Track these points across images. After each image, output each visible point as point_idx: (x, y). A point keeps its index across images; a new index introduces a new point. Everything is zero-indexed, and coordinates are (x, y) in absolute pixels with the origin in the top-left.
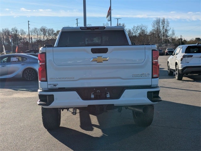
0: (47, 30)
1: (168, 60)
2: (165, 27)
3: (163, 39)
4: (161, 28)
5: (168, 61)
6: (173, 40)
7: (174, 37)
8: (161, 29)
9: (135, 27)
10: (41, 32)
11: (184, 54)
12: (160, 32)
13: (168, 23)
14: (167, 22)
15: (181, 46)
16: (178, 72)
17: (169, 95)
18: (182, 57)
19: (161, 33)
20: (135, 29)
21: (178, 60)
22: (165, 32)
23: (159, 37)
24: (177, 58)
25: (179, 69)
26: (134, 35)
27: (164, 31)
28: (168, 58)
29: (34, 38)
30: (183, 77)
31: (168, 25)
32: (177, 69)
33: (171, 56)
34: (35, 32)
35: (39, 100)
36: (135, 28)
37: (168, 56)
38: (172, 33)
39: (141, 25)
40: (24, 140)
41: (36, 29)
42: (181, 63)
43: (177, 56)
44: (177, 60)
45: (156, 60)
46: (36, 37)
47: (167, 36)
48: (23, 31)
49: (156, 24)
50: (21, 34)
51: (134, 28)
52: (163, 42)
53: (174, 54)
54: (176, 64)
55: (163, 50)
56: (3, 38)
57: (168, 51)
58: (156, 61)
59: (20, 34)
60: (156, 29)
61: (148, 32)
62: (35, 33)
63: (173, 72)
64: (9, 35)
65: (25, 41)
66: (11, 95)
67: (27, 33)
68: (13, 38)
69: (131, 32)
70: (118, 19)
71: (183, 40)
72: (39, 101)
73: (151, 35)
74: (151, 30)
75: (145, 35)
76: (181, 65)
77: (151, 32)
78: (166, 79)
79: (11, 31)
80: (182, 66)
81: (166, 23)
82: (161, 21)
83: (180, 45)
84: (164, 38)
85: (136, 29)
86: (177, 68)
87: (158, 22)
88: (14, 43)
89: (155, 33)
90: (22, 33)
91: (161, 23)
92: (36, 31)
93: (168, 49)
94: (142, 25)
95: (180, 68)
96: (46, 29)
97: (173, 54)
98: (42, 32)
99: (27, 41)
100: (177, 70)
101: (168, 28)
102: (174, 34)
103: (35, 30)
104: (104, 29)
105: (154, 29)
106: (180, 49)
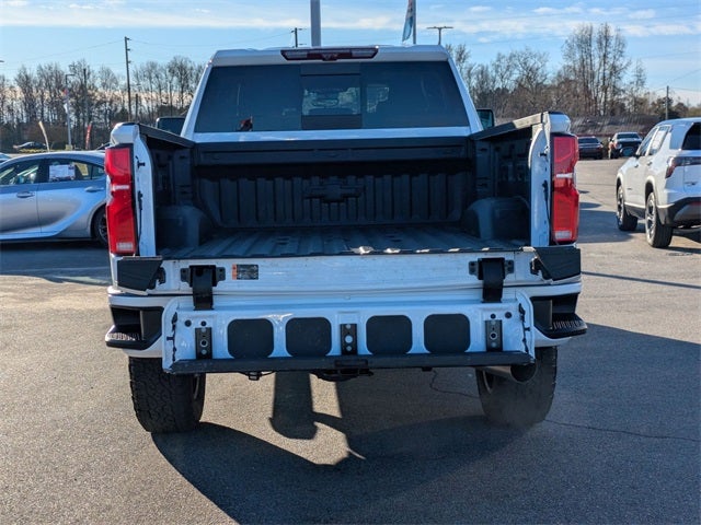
0: (192, 69)
1: (620, 175)
2: (610, 56)
3: (603, 100)
4: (596, 61)
5: (619, 181)
6: (639, 103)
7: (641, 94)
8: (597, 66)
9: (504, 57)
10: (170, 78)
11: (679, 152)
12: (593, 76)
13: (621, 43)
14: (619, 38)
15: (667, 124)
16: (654, 219)
17: (618, 303)
18: (670, 164)
19: (596, 80)
20: (504, 63)
21: (657, 173)
22: (611, 74)
23: (590, 93)
24: (652, 168)
25: (659, 207)
26: (499, 85)
27: (607, 72)
28: (619, 167)
29: (147, 100)
30: (674, 237)
31: (621, 52)
32: (651, 209)
33: (632, 161)
34: (150, 78)
35: (113, 327)
36: (503, 60)
37: (619, 161)
38: (634, 79)
39: (524, 50)
40: (58, 477)
41: (153, 66)
42: (667, 187)
43: (653, 159)
44: (652, 174)
45: (568, 175)
46: (154, 95)
47: (616, 91)
48: (108, 72)
49: (579, 46)
50: (104, 85)
51: (499, 60)
52: (602, 112)
53: (643, 154)
54: (649, 188)
55: (600, 140)
56: (42, 97)
57: (619, 143)
58: (567, 179)
59: (98, 83)
60: (577, 66)
61: (551, 76)
62: (151, 82)
63: (637, 219)
64: (59, 87)
65: (116, 109)
66: (43, 300)
67: (123, 82)
68: (76, 98)
69: (487, 76)
70: (440, 29)
71: (674, 104)
72: (113, 332)
73: (558, 87)
74: (560, 67)
75: (538, 84)
76: (666, 192)
77: (559, 76)
78: (609, 245)
79: (69, 73)
80: (669, 195)
81: (613, 42)
82: (595, 36)
83: (662, 118)
84: (606, 98)
85: (506, 64)
86: (652, 203)
87: (584, 42)
88: (77, 115)
89: (572, 78)
90: (109, 79)
91: (595, 45)
92: (153, 75)
93: (619, 137)
94: (527, 49)
95: (664, 205)
96: (189, 65)
97: (638, 153)
98: (175, 78)
99: (123, 109)
100: (651, 212)
101: (621, 62)
102: (643, 83)
103: (151, 71)
104: (372, 57)
105: (571, 63)
106: (663, 133)
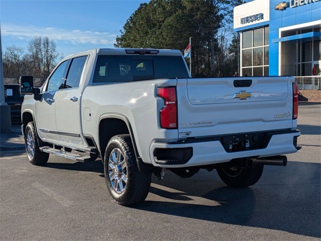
2: (49, 51)
4: (43, 53)
8: (44, 55)
12: (42, 60)
13: (54, 45)
14: (52, 43)
22: (50, 59)
27: (48, 58)
31: (54, 49)
39: (12, 47)
49: (35, 46)
60: (35, 55)
81: (50, 45)
82: (42, 42)
87: (37, 43)
91: (42, 46)
94: (14, 46)
101: (54, 54)
105: (32, 54)
